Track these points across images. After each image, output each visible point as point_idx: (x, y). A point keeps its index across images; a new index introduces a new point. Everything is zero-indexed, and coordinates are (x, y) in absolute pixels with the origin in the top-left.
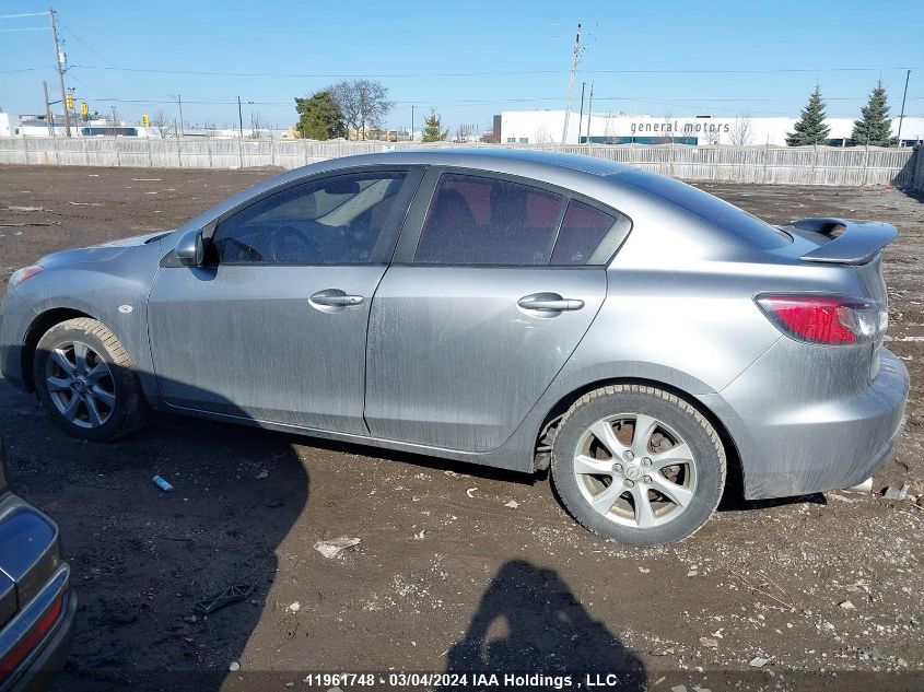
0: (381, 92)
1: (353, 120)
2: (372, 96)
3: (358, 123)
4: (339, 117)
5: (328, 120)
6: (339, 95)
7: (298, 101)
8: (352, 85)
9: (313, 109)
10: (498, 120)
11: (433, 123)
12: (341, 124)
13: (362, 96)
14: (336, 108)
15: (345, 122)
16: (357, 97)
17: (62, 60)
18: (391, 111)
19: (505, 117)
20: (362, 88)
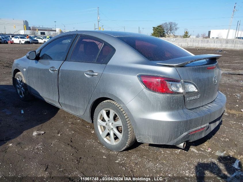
0: (176, 25)
1: (167, 33)
2: (173, 26)
3: (168, 33)
4: (163, 32)
5: (160, 32)
6: (164, 26)
7: (153, 28)
8: (168, 23)
9: (157, 30)
10: (209, 32)
11: (187, 33)
12: (164, 34)
13: (171, 26)
14: (163, 29)
15: (165, 33)
16: (169, 26)
17: (99, 19)
18: (178, 30)
19: (212, 31)
20: (171, 24)
